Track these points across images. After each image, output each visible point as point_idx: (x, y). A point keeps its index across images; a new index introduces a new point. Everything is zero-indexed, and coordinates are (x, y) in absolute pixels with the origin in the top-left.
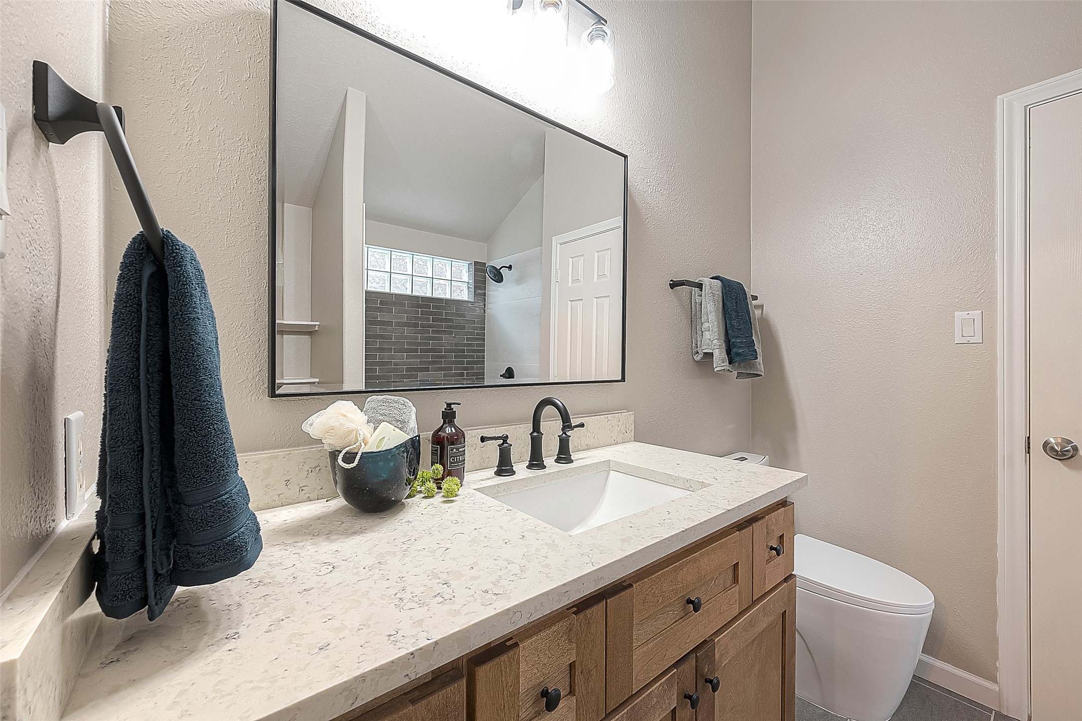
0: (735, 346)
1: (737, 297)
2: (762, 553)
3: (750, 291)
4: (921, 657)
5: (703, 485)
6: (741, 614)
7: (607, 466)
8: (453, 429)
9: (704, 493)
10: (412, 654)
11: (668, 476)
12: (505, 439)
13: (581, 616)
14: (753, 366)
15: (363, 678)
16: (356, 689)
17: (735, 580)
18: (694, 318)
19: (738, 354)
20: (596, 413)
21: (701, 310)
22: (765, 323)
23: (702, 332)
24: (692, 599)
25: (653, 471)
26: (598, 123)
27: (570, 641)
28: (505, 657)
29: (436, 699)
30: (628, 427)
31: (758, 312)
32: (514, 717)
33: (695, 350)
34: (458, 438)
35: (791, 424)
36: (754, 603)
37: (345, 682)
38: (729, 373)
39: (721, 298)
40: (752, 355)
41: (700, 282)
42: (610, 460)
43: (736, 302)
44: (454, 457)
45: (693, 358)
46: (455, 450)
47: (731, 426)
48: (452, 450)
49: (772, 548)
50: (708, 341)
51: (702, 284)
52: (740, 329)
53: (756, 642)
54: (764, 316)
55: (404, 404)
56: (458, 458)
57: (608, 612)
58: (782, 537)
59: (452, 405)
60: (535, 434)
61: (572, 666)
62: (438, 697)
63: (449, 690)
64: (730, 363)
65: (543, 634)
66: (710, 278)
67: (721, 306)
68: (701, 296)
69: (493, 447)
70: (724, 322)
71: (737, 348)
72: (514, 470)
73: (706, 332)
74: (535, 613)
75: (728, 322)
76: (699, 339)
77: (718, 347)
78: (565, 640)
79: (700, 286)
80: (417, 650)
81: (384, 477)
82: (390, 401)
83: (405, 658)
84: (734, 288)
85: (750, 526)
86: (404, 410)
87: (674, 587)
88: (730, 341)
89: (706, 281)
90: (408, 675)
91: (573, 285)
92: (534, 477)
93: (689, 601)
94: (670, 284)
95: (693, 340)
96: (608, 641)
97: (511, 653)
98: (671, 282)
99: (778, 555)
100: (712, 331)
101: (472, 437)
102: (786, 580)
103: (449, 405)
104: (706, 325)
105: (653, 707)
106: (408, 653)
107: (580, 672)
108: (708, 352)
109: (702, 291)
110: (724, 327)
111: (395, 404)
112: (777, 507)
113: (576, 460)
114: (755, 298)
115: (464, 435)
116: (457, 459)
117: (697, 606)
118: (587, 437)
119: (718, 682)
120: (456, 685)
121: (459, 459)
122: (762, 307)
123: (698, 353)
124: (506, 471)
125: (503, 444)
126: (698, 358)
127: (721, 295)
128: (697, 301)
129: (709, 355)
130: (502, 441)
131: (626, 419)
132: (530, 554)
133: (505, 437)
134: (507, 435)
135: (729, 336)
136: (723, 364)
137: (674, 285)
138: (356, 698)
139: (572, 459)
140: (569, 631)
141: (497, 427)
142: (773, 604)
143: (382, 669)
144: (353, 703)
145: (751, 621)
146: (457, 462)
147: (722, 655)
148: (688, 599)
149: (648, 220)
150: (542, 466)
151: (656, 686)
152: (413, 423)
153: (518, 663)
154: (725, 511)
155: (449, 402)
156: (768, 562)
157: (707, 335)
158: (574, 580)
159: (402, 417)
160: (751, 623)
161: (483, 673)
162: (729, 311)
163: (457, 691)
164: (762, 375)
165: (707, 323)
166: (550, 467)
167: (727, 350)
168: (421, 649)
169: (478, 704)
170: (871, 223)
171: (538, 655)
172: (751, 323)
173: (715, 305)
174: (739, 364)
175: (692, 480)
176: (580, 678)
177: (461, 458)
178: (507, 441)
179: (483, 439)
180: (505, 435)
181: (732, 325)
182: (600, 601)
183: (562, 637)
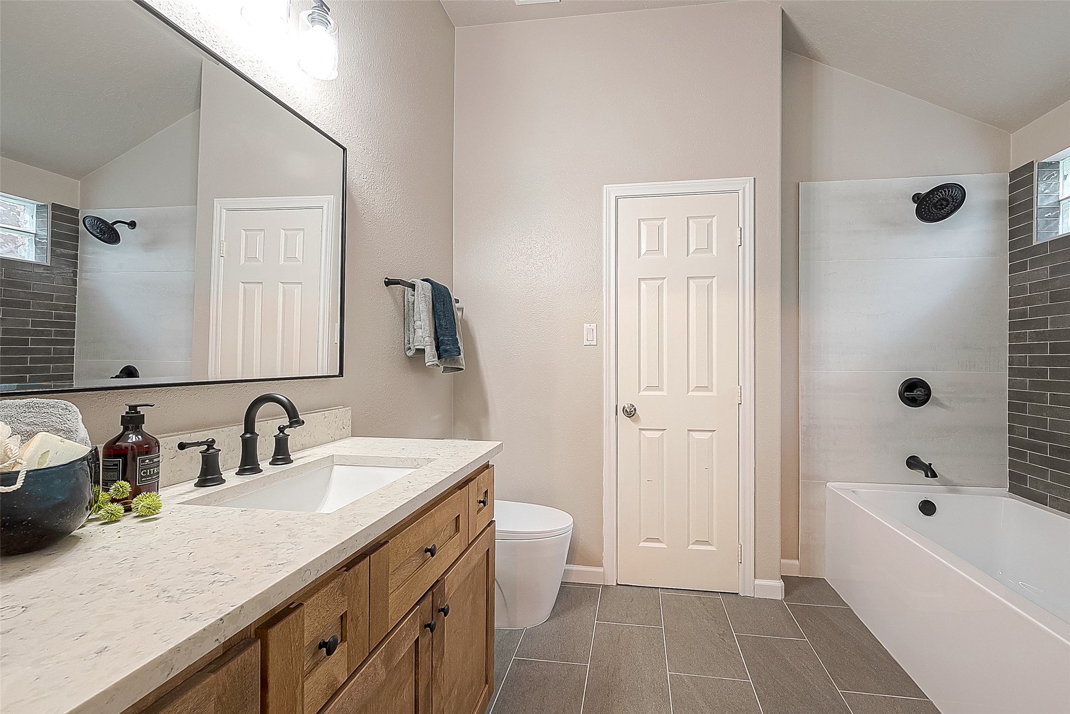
0: (443, 344)
1: (444, 300)
2: (474, 505)
3: (454, 296)
4: (566, 567)
5: (429, 460)
6: (461, 555)
7: (330, 461)
8: (140, 437)
9: (432, 465)
10: (221, 619)
11: (397, 459)
12: (210, 444)
13: (351, 571)
14: (457, 361)
15: (178, 649)
16: (171, 660)
17: (457, 529)
18: (406, 316)
19: (446, 351)
20: (310, 411)
21: (414, 309)
22: (465, 323)
23: (415, 329)
24: (429, 548)
25: (382, 457)
26: (314, 105)
27: (343, 595)
28: (292, 616)
29: (234, 665)
30: (345, 423)
31: (460, 314)
32: (300, 669)
33: (408, 346)
34: (149, 447)
35: (484, 410)
36: (470, 545)
37: (161, 656)
38: (438, 368)
39: (431, 299)
40: (456, 351)
41: (413, 283)
42: (333, 455)
43: (444, 304)
44: (147, 469)
45: (406, 354)
46: (147, 461)
47: (437, 416)
48: (143, 461)
49: (480, 502)
50: (420, 338)
51: (415, 285)
52: (447, 328)
53: (470, 577)
54: (464, 318)
55: (66, 409)
56: (152, 470)
57: (371, 565)
58: (486, 492)
59: (138, 408)
60: (248, 435)
61: (343, 618)
62: (237, 662)
63: (245, 655)
64: (438, 359)
65: (323, 591)
66: (421, 280)
67: (431, 307)
68: (414, 295)
69: (195, 455)
70: (434, 321)
71: (445, 345)
72: (223, 478)
73: (417, 330)
74: (321, 569)
75: (437, 321)
76: (411, 336)
77: (430, 344)
78: (339, 594)
79: (413, 286)
80: (225, 615)
81: (59, 499)
82: (41, 406)
83: (215, 625)
84: (442, 292)
85: (467, 485)
86: (68, 416)
87: (417, 539)
88: (438, 339)
89: (418, 283)
90: (218, 639)
91: (246, 263)
92: (252, 482)
93: (427, 550)
94: (385, 281)
95: (406, 337)
96: (371, 590)
97: (297, 612)
98: (387, 280)
99: (485, 505)
100: (424, 329)
101: (167, 444)
102: (489, 525)
103: (133, 408)
104: (418, 323)
105: (404, 639)
106: (217, 620)
107: (350, 619)
108: (420, 348)
109: (414, 291)
110: (434, 326)
111: (51, 410)
112: (483, 470)
113: (295, 460)
114: (457, 301)
115: (157, 442)
116: (150, 472)
117: (432, 552)
118: (303, 436)
119: (448, 607)
120: (253, 647)
121: (154, 471)
122: (462, 309)
123: (410, 349)
124: (212, 480)
125: (208, 450)
126: (410, 353)
127: (431, 296)
128: (410, 300)
129: (421, 351)
130: (206, 446)
131: (344, 415)
132: (295, 533)
133: (211, 441)
134: (213, 439)
135: (438, 334)
136: (434, 360)
137: (389, 283)
138: (172, 669)
139: (292, 459)
140: (343, 586)
141: (193, 432)
142: (481, 545)
143: (195, 638)
144: (169, 674)
145: (468, 560)
146: (151, 475)
147: (449, 589)
148: (426, 549)
149: (364, 216)
150: (256, 470)
151: (405, 622)
152: (83, 432)
153: (303, 620)
154: (452, 473)
155: (133, 404)
156: (478, 512)
157: (419, 332)
158: (349, 539)
159: (66, 425)
160: (468, 561)
161: (274, 633)
162: (438, 311)
163: (253, 653)
164: (463, 369)
165: (419, 322)
166: (266, 470)
167: (436, 347)
168: (229, 614)
169: (270, 662)
170: (538, 253)
171: (319, 610)
172: (455, 323)
173: (427, 305)
174: (446, 359)
175: (419, 458)
176: (350, 625)
177: (155, 470)
178: (214, 446)
179: (182, 446)
180: (211, 440)
181: (440, 325)
182: (365, 557)
183: (337, 591)
